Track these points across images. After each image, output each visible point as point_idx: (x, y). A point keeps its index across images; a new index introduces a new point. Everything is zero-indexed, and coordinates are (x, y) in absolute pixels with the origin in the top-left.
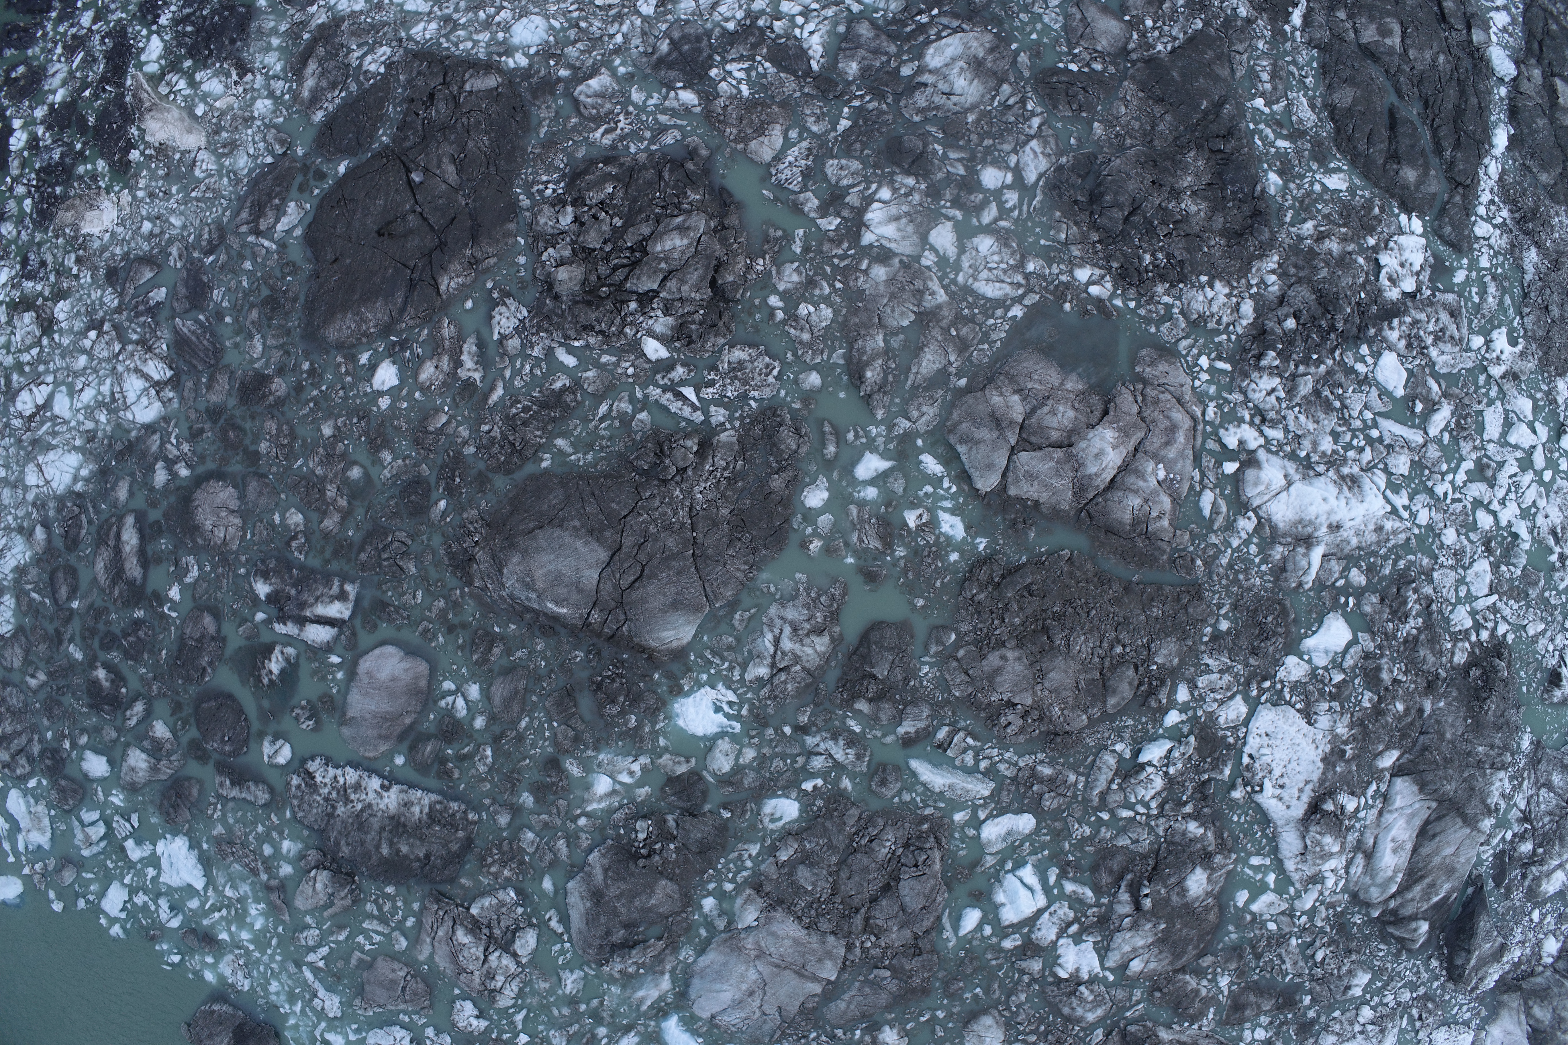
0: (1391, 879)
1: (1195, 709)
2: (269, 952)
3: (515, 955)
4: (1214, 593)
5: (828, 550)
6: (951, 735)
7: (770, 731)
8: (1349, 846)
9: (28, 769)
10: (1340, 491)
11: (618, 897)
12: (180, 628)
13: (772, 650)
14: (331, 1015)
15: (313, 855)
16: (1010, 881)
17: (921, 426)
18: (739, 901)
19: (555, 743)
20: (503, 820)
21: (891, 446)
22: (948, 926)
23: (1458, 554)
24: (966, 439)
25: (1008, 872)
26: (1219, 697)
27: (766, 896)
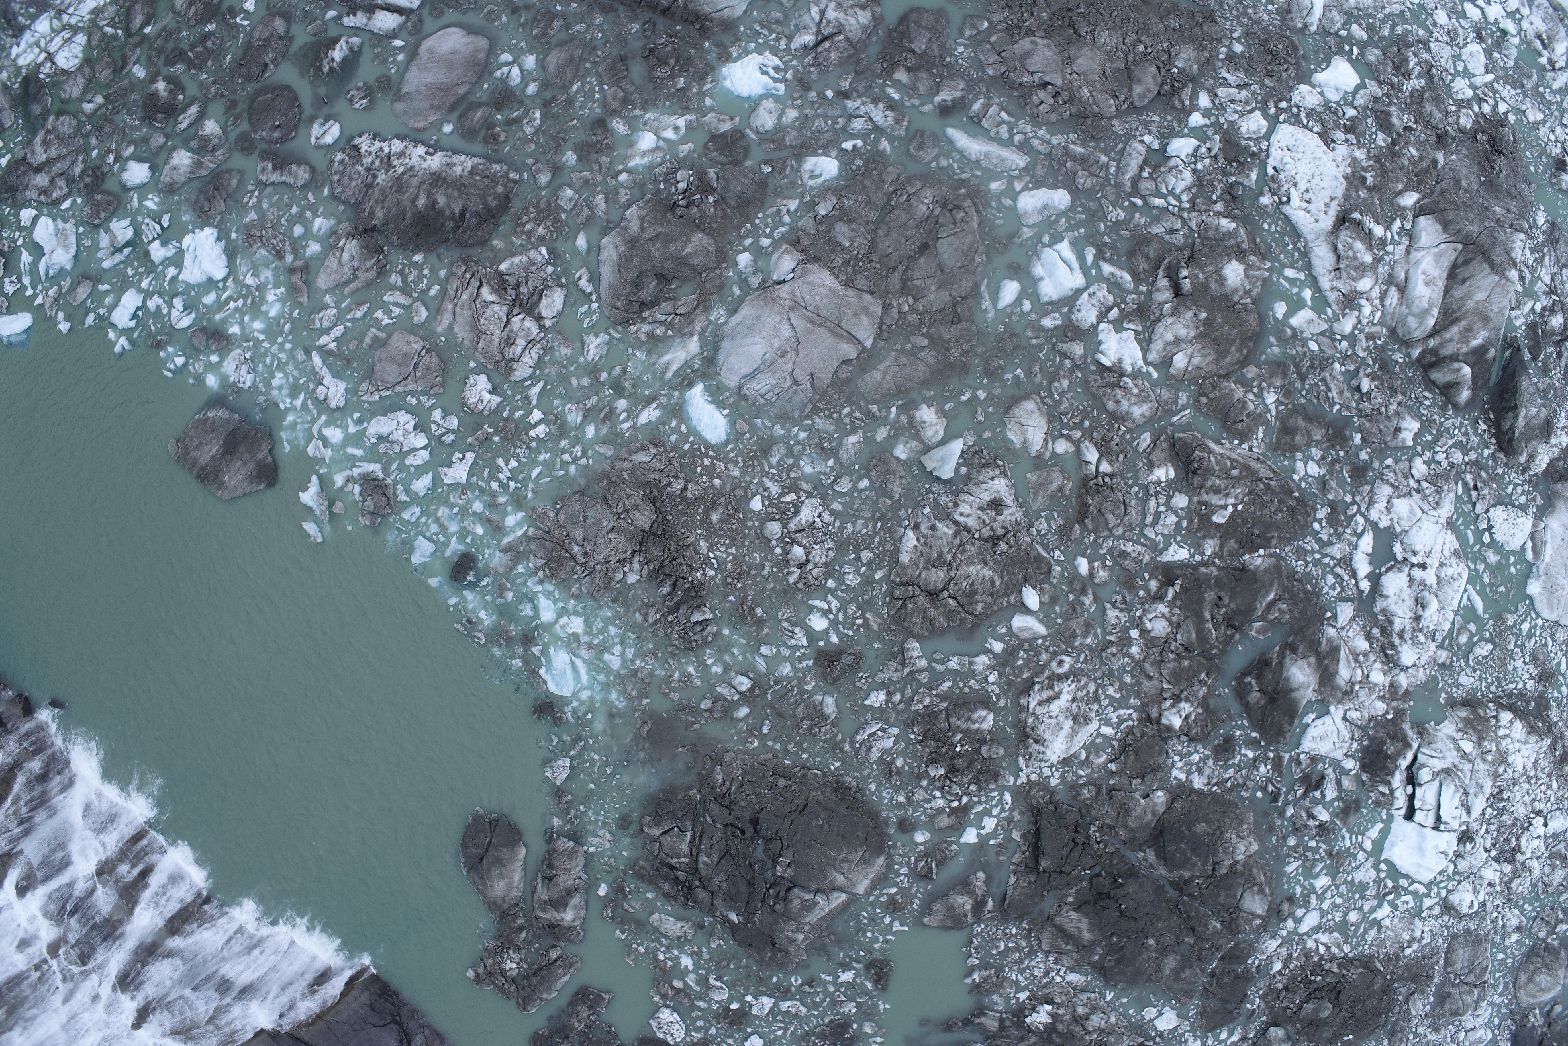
0: (1426, 312)
1: (1217, 116)
2: (280, 340)
3: (539, 318)
4: (1226, 19)
6: (987, 107)
8: (1382, 278)
9: (65, 190)
11: (653, 239)
12: (250, 35)
13: (817, 18)
14: (333, 404)
15: (345, 226)
16: (1048, 254)
18: (775, 256)
19: (604, 104)
20: (544, 178)
22: (986, 295)
25: (1045, 245)
26: (1239, 108)
27: (803, 251)
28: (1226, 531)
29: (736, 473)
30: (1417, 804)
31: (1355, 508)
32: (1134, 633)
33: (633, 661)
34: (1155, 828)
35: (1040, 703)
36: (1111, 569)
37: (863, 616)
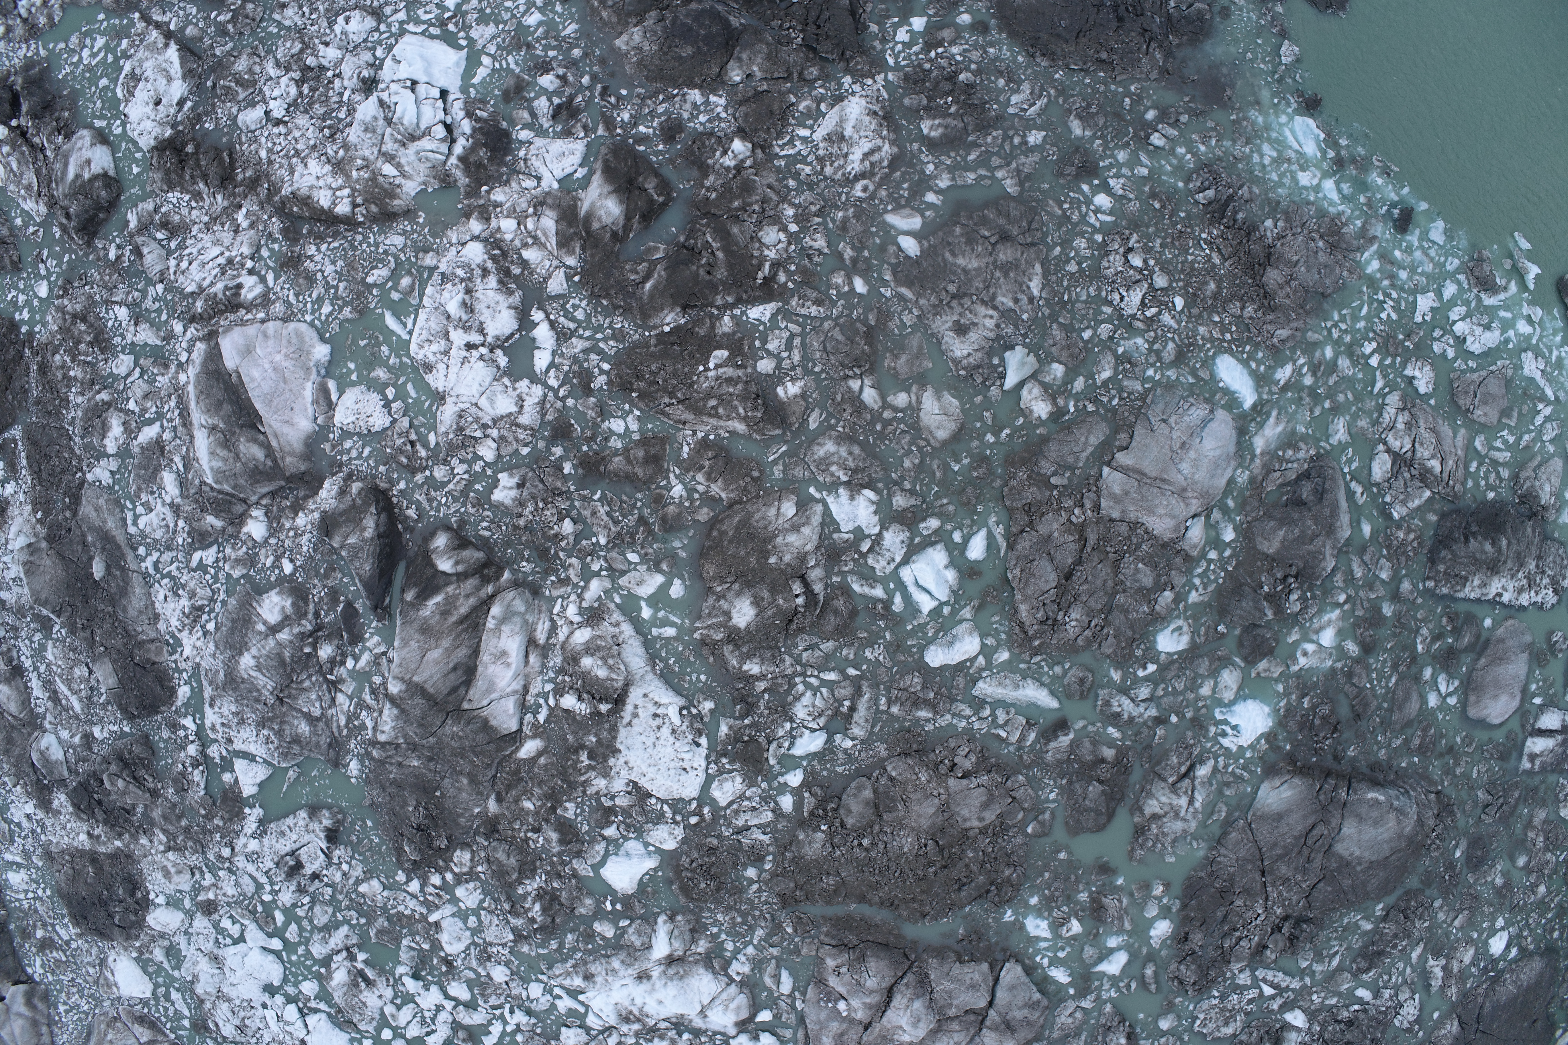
1: (771, 788)
3: (1388, 451)
4: (766, 903)
5: (1147, 887)
6: (1022, 738)
7: (1189, 715)
8: (558, 650)
10: (641, 1010)
11: (1313, 537)
13: (1196, 794)
14: (1529, 354)
15: (1551, 517)
16: (943, 595)
17: (1071, 1005)
18: (1203, 542)
19: (1367, 668)
20: (1406, 586)
21: (1096, 983)
22: (1000, 539)
23: (485, 957)
24: (1033, 1005)
25: (946, 603)
26: (746, 803)
27: (1178, 552)
28: (710, 343)
29: (1202, 329)
30: (440, 104)
31: (562, 393)
32: (793, 228)
33: (1252, 151)
34: (734, 47)
35: (879, 149)
36: (829, 287)
37: (1064, 211)
